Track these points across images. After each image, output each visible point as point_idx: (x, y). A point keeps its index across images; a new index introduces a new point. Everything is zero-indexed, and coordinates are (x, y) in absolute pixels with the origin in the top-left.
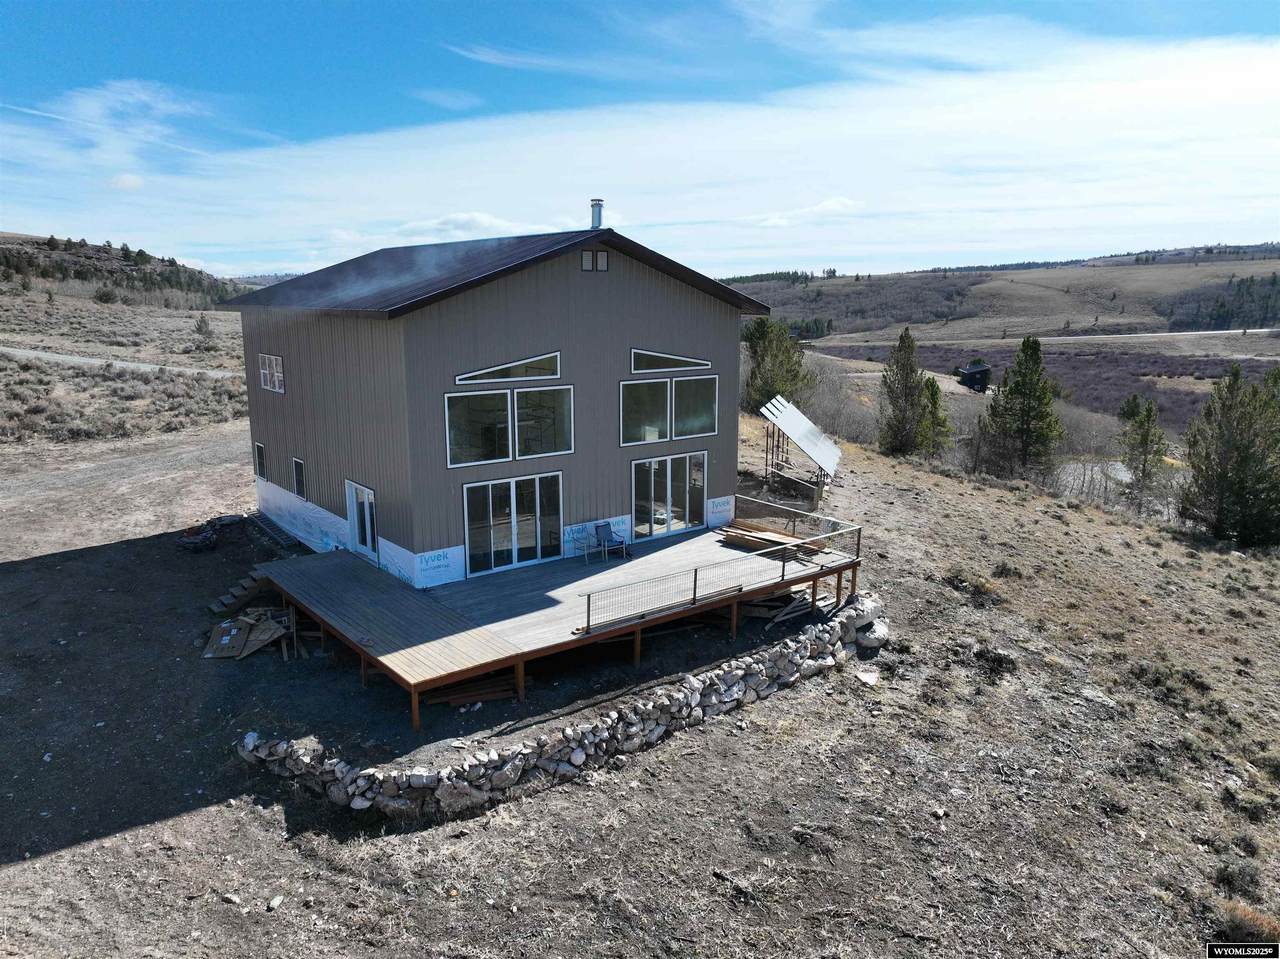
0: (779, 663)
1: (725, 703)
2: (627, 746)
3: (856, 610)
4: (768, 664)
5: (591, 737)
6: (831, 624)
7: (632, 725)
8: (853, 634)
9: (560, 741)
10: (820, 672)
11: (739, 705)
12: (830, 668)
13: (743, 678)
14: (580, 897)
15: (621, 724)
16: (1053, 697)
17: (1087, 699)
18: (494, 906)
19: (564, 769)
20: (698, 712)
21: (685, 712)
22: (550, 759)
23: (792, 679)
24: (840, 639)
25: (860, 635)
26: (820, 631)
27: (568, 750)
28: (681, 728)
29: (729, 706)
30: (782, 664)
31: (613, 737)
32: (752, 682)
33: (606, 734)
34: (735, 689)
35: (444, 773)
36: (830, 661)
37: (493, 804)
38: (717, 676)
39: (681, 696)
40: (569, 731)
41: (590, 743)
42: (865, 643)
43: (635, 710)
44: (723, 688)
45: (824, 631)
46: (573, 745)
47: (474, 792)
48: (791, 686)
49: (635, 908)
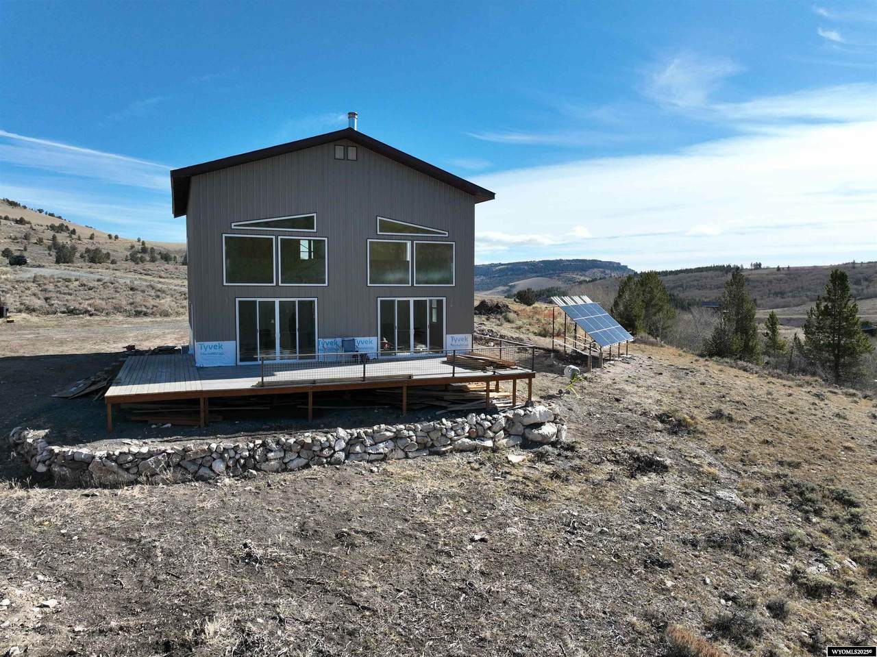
0: (431, 434)
1: (369, 454)
2: (264, 466)
3: (525, 411)
4: (419, 433)
5: (232, 453)
6: (495, 416)
7: (272, 451)
8: (520, 429)
9: (204, 451)
10: (474, 450)
11: (384, 458)
12: (485, 449)
13: (392, 439)
14: (131, 540)
15: (261, 449)
16: (685, 493)
17: (718, 498)
18: (63, 535)
19: (204, 471)
20: (342, 455)
21: (326, 452)
22: (193, 461)
23: (444, 449)
24: (504, 429)
25: (527, 431)
26: (482, 419)
27: (209, 458)
28: (321, 464)
29: (373, 457)
30: (434, 435)
31: (252, 456)
32: (400, 443)
33: (247, 454)
34: (381, 445)
35: (98, 454)
36: (489, 443)
37: (132, 483)
38: (366, 433)
39: (323, 439)
40: (214, 446)
41: (230, 458)
42: (530, 437)
43: (278, 443)
44: (369, 442)
45: (486, 419)
46: (214, 455)
47: (120, 471)
48: (442, 454)
49: (162, 552)
